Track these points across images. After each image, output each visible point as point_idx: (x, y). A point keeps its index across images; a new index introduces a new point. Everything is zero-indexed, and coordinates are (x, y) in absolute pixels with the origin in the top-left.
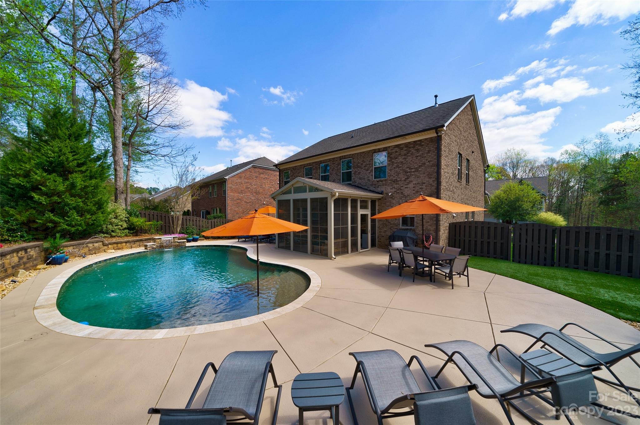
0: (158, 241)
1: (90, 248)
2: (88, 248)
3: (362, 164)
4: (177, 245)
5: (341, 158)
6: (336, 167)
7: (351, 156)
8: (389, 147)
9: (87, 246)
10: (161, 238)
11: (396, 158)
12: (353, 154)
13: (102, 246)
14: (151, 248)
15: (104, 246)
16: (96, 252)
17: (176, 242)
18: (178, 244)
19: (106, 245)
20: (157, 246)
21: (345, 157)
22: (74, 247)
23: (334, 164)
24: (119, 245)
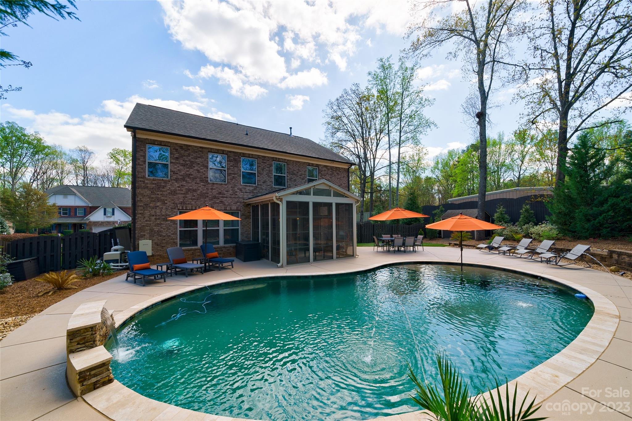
3: (298, 172)
5: (274, 159)
6: (268, 167)
7: (286, 161)
8: (320, 165)
11: (325, 176)
12: (288, 160)
21: (279, 160)
23: (265, 163)
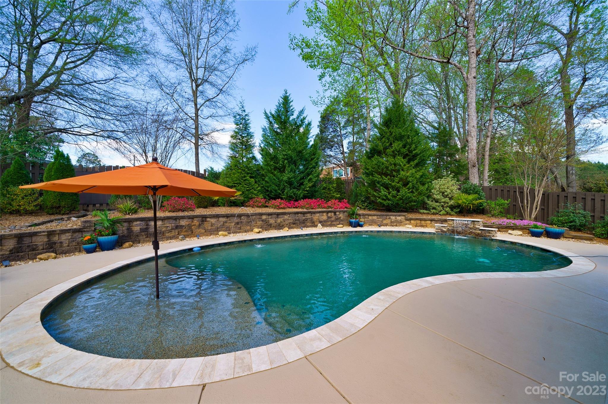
0: (451, 223)
1: (392, 220)
2: (390, 220)
4: (478, 234)
9: (390, 218)
10: (453, 220)
13: (404, 220)
14: (439, 230)
15: (406, 220)
16: (398, 225)
17: (477, 228)
18: (480, 232)
19: (408, 220)
20: (448, 230)
22: (378, 217)
24: (423, 222)
